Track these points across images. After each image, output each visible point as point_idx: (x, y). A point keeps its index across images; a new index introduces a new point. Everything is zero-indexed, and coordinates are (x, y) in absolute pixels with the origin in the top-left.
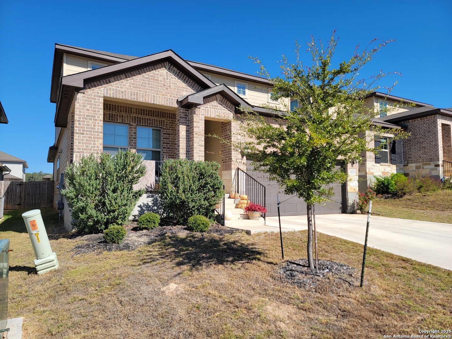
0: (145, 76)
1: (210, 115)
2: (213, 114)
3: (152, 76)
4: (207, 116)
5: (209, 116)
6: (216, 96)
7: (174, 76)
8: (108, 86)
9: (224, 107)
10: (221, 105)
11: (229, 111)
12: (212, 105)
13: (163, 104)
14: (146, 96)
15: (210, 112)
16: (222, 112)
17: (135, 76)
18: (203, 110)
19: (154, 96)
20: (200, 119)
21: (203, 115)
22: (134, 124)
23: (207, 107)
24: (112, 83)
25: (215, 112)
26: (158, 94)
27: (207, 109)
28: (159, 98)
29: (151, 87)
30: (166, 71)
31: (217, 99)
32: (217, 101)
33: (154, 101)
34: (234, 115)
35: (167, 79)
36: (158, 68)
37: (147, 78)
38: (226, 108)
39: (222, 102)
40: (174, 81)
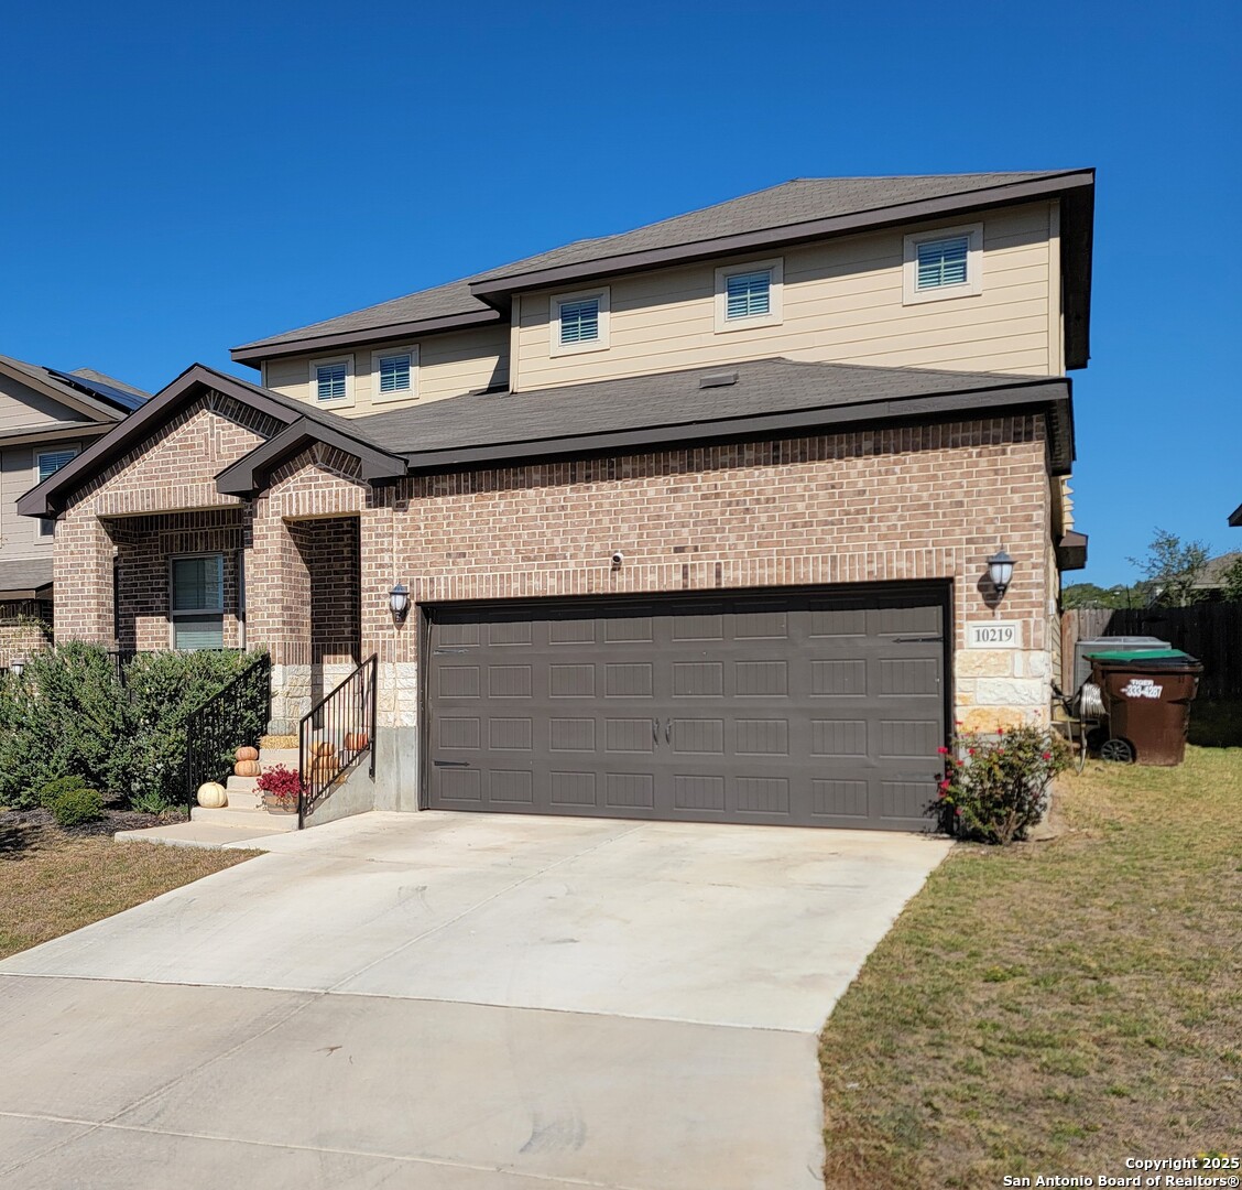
0: (168, 445)
1: (298, 510)
2: (304, 505)
3: (180, 440)
4: (287, 515)
5: (294, 514)
6: (311, 451)
7: (227, 423)
8: (101, 492)
9: (338, 476)
10: (329, 471)
11: (353, 482)
12: (302, 480)
13: (206, 503)
14: (169, 493)
15: (297, 501)
16: (330, 492)
17: (147, 451)
18: (277, 498)
19: (186, 489)
20: (268, 529)
21: (277, 513)
22: (230, 550)
23: (288, 490)
24: (108, 483)
25: (311, 497)
26: (193, 481)
27: (287, 494)
28: (197, 491)
29: (180, 468)
30: (210, 415)
31: (314, 457)
32: (315, 462)
33: (186, 502)
34: (368, 491)
35: (212, 435)
36: (191, 416)
37: (170, 448)
38: (344, 478)
39: (328, 463)
40: (229, 435)
